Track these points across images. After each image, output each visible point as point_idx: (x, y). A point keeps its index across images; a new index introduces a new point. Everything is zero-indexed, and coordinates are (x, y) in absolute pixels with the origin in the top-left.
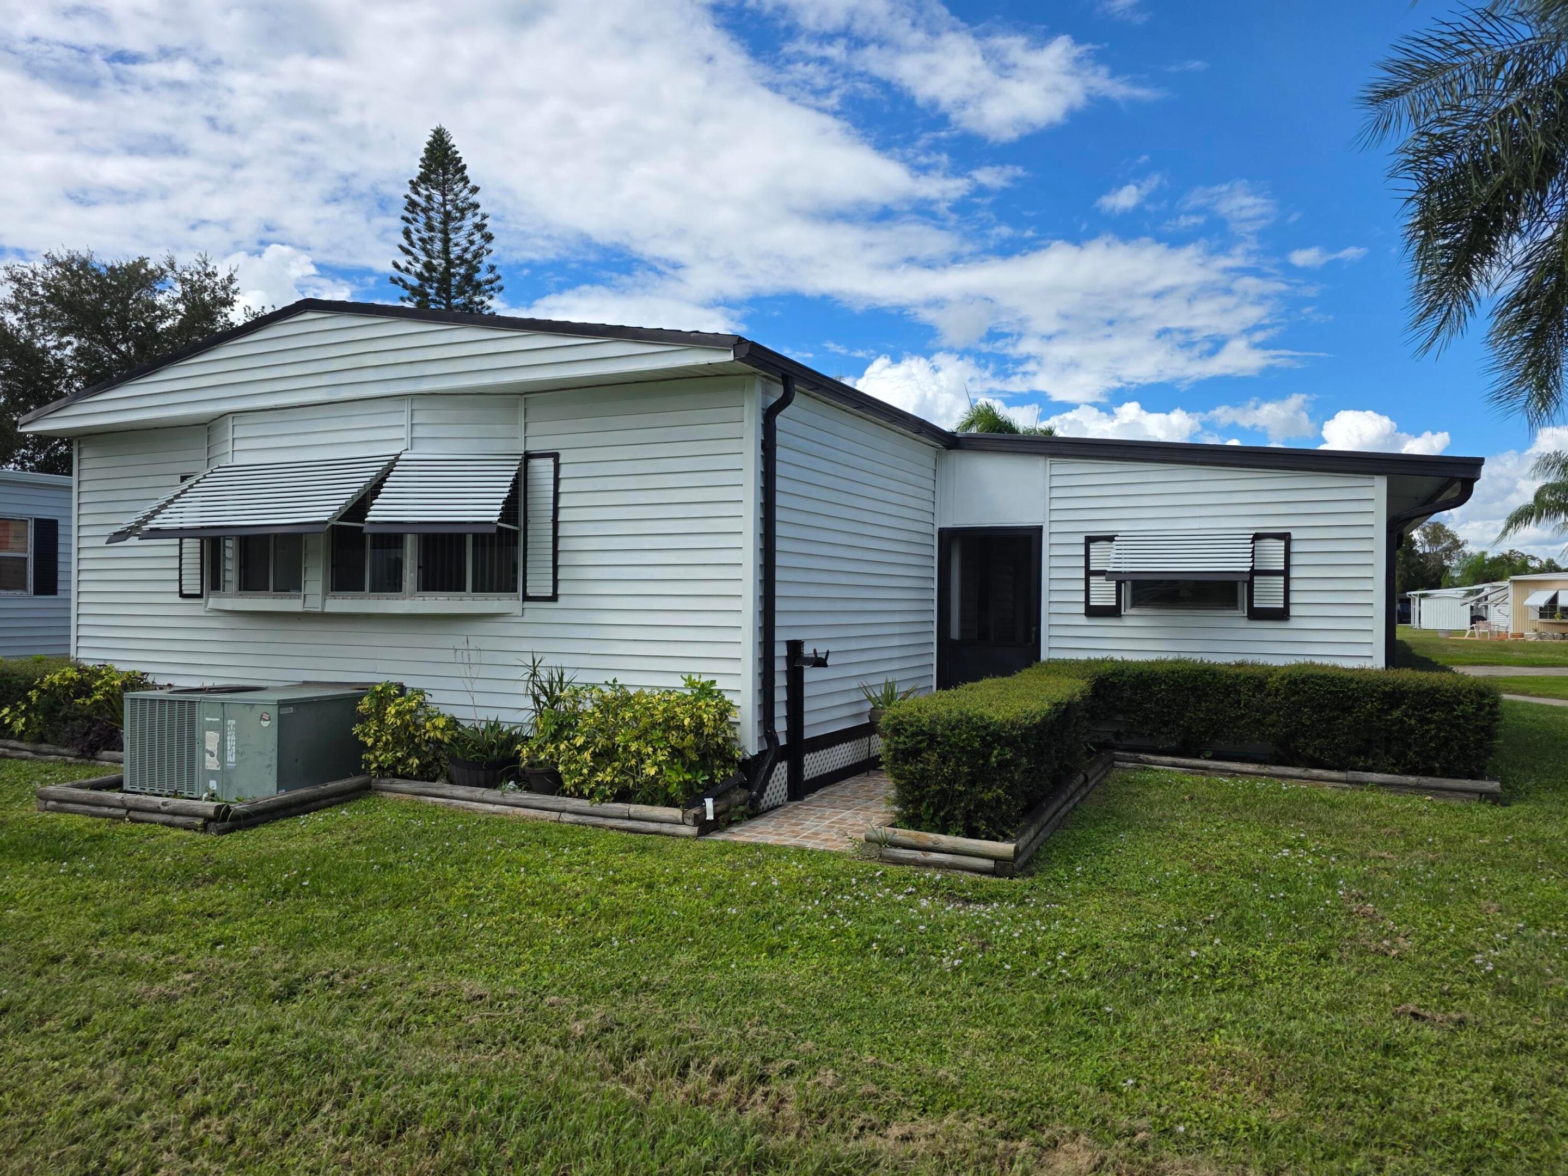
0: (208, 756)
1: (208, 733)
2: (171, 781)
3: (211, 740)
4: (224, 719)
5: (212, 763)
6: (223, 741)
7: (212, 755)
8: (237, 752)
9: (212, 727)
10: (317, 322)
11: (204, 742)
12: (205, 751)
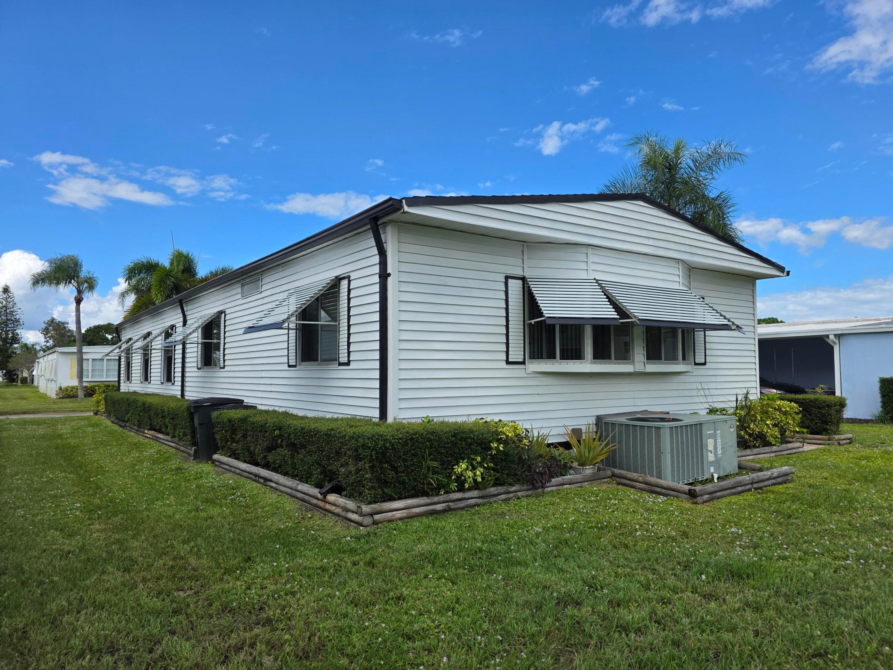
0: (709, 453)
1: (709, 440)
2: (693, 474)
3: (710, 442)
4: (715, 431)
5: (711, 457)
6: (716, 443)
7: (711, 453)
8: (722, 448)
9: (710, 436)
10: (645, 208)
11: (707, 446)
12: (708, 451)
